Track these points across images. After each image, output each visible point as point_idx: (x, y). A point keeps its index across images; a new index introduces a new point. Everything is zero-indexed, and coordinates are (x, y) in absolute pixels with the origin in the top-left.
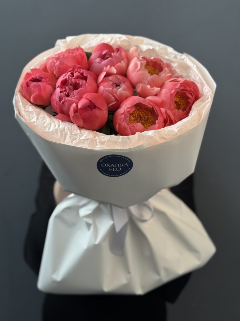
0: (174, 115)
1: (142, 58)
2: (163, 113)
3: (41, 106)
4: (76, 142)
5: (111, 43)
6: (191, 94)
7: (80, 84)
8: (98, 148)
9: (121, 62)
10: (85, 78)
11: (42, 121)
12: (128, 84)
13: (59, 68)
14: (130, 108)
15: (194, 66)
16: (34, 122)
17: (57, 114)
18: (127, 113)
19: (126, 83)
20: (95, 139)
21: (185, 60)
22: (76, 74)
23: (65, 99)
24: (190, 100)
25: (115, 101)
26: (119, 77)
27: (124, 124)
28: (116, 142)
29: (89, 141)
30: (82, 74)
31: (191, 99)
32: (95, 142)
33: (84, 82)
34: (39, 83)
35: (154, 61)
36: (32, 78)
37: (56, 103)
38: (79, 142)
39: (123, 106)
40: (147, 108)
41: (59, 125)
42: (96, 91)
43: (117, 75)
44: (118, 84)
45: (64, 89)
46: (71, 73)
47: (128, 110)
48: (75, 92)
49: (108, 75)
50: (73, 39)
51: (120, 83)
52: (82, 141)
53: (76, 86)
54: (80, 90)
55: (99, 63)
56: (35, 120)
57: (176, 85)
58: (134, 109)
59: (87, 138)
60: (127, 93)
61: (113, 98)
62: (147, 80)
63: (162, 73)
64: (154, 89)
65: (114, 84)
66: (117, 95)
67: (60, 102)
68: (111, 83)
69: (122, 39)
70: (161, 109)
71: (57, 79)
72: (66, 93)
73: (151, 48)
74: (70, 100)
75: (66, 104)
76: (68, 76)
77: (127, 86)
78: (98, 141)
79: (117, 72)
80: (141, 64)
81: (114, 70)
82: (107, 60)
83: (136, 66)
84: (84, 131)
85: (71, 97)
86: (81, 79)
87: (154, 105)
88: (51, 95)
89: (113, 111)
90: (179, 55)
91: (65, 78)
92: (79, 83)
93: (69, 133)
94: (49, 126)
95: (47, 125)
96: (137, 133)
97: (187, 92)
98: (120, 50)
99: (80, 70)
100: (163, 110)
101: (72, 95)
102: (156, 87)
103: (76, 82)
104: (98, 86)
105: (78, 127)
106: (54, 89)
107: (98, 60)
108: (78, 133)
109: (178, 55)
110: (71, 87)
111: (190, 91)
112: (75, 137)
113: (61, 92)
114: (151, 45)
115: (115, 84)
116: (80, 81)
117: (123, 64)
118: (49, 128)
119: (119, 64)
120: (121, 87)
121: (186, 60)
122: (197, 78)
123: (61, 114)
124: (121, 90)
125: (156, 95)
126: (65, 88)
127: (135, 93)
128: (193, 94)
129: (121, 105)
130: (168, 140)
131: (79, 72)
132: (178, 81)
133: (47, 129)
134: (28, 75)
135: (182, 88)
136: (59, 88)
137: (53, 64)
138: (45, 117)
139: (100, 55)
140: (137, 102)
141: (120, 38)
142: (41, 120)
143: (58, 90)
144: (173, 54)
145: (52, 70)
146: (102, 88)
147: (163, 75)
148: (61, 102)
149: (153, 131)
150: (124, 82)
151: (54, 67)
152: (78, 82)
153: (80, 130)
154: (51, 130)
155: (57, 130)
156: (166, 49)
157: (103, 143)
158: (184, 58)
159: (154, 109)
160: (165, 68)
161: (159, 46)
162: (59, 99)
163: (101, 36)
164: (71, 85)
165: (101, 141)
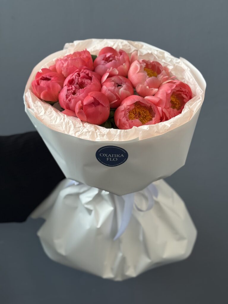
0: (169, 113)
1: (143, 61)
2: (159, 111)
3: (50, 102)
4: (79, 134)
5: (114, 47)
6: (186, 95)
7: (86, 83)
8: (98, 140)
9: (123, 65)
10: (90, 78)
11: (49, 114)
12: (129, 85)
13: (67, 69)
14: (130, 105)
15: (188, 69)
16: (42, 116)
17: (64, 110)
18: (127, 111)
19: (127, 83)
20: (96, 132)
22: (82, 75)
23: (72, 97)
24: (184, 100)
25: (117, 99)
26: (121, 77)
27: (124, 120)
28: (115, 135)
29: (90, 133)
30: (88, 74)
31: (185, 98)
32: (95, 134)
33: (89, 81)
34: (49, 82)
35: (153, 64)
36: (43, 77)
37: (63, 100)
38: (81, 134)
39: (124, 103)
40: (145, 106)
41: (64, 119)
42: (100, 90)
43: (119, 76)
44: (119, 84)
45: (70, 88)
46: (78, 74)
47: (129, 107)
48: (81, 90)
49: (110, 76)
51: (122, 83)
52: (84, 133)
53: (81, 85)
54: (85, 89)
55: (103, 65)
56: (43, 114)
57: (172, 86)
58: (133, 107)
59: (89, 130)
60: (128, 92)
61: (115, 97)
62: (146, 82)
63: (160, 75)
64: (152, 90)
65: (115, 84)
66: (119, 94)
68: (113, 83)
69: (124, 44)
70: (158, 107)
71: (65, 78)
72: (72, 91)
73: (150, 52)
74: (76, 98)
75: (73, 101)
76: (75, 75)
77: (128, 86)
78: (98, 134)
79: (119, 73)
80: (141, 67)
81: (116, 72)
82: (110, 63)
83: (136, 68)
84: (86, 124)
85: (77, 95)
86: (87, 78)
87: (152, 104)
88: (59, 92)
89: (114, 108)
90: (175, 59)
91: (72, 78)
93: (72, 126)
94: (55, 120)
95: (53, 119)
96: (134, 127)
97: (182, 93)
98: (123, 54)
99: (86, 71)
100: (160, 108)
101: (78, 93)
102: (154, 88)
103: (82, 82)
104: (102, 86)
105: (81, 121)
106: (62, 87)
107: (103, 62)
108: (81, 127)
110: (77, 86)
111: (185, 92)
112: (78, 129)
113: (68, 90)
114: (150, 49)
115: (117, 84)
116: (86, 81)
117: (125, 66)
119: (121, 66)
120: (122, 87)
121: (181, 64)
122: (191, 80)
123: (68, 110)
124: (123, 90)
125: (154, 95)
126: (72, 87)
127: (135, 93)
129: (122, 103)
130: (161, 134)
131: (85, 73)
132: (174, 83)
133: (54, 123)
134: (39, 74)
135: (178, 89)
136: (66, 86)
137: (61, 65)
138: (51, 112)
139: (104, 58)
140: (137, 100)
141: (122, 43)
143: (65, 88)
144: (170, 58)
145: (61, 70)
146: (104, 88)
147: (160, 77)
148: (68, 100)
149: (148, 125)
150: (125, 82)
151: (63, 68)
152: (84, 81)
153: (83, 124)
154: (56, 123)
155: (62, 124)
156: (164, 53)
157: (103, 136)
158: (179, 62)
159: (152, 107)
160: (163, 70)
162: (66, 97)
163: (105, 41)
164: (77, 84)
165: (101, 134)
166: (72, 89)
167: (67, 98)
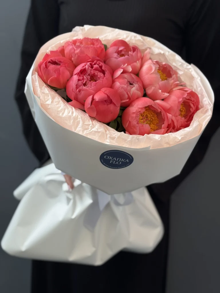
0: (177, 121)
1: (156, 62)
2: (168, 118)
4: (88, 132)
5: (127, 40)
6: (193, 104)
7: (99, 76)
8: (108, 142)
9: (136, 62)
10: (103, 72)
11: (57, 105)
12: (141, 85)
13: (79, 56)
14: (142, 108)
15: (198, 77)
16: (49, 104)
17: (71, 101)
18: (138, 113)
19: (138, 83)
20: (106, 134)
21: (190, 70)
22: (96, 66)
23: (82, 88)
24: (191, 110)
25: (128, 99)
26: (133, 76)
27: (134, 123)
28: (125, 140)
29: (100, 134)
30: (101, 67)
31: (192, 108)
32: (105, 136)
33: (102, 75)
34: (58, 67)
35: (165, 66)
36: (51, 60)
37: (72, 90)
38: (90, 133)
39: (134, 104)
40: (155, 111)
41: (73, 113)
42: (112, 86)
43: (132, 74)
44: (131, 83)
45: (81, 78)
46: (90, 64)
47: (140, 110)
48: (93, 83)
49: (124, 72)
50: (90, 29)
51: (134, 82)
52: (93, 132)
53: (93, 78)
54: (98, 82)
55: (115, 58)
56: (50, 103)
57: (183, 94)
58: (144, 110)
59: (99, 130)
60: (139, 93)
61: (127, 96)
62: (159, 85)
63: (171, 79)
64: (164, 94)
65: (128, 82)
66: (130, 93)
67: (76, 90)
68: (126, 80)
69: (137, 39)
70: (168, 114)
71: (75, 66)
72: (83, 82)
73: (162, 52)
74: (86, 90)
75: (82, 92)
76: (88, 66)
77: (139, 86)
78: (108, 136)
79: (132, 71)
81: (130, 69)
82: (123, 57)
83: (150, 69)
84: (95, 123)
85: (88, 87)
86: (100, 72)
87: (162, 110)
88: (68, 80)
89: (124, 108)
90: (186, 64)
91: (84, 68)
92: (97, 76)
93: (81, 122)
94: (63, 112)
95: (61, 110)
96: (146, 134)
97: (191, 102)
98: (136, 50)
99: (100, 63)
100: (169, 115)
101: (89, 85)
102: (167, 93)
103: (95, 74)
104: (113, 81)
105: (90, 116)
106: (72, 75)
107: (115, 55)
108: (90, 124)
109: (184, 64)
110: (89, 77)
111: (194, 101)
112: (87, 127)
113: (79, 80)
114: (162, 49)
115: (129, 82)
116: (98, 74)
117: (138, 64)
118: (63, 114)
119: (135, 64)
120: (134, 86)
121: (192, 71)
122: (199, 89)
123: (76, 101)
124: (135, 89)
125: (163, 100)
126: (83, 77)
127: (145, 95)
128: (195, 104)
129: (133, 104)
130: (171, 146)
131: (98, 65)
132: (186, 91)
133: (61, 114)
134: (47, 56)
135: (188, 98)
136: (76, 76)
137: (73, 51)
138: (59, 102)
139: (117, 50)
140: (149, 104)
141: (135, 37)
142: (55, 104)
143: (75, 78)
144: (181, 62)
145: (71, 56)
146: (117, 84)
147: (171, 81)
148: (78, 90)
149: (160, 135)
150: (137, 82)
151: (74, 54)
152: (96, 74)
153: (92, 122)
154: (64, 115)
155: (70, 117)
156: (175, 56)
157: (113, 138)
158: (190, 69)
159: (162, 113)
160: (173, 75)
161: (169, 52)
162: (75, 87)
163: (117, 31)
164: (89, 75)
165: (111, 136)
166: (83, 79)
167: (77, 88)
